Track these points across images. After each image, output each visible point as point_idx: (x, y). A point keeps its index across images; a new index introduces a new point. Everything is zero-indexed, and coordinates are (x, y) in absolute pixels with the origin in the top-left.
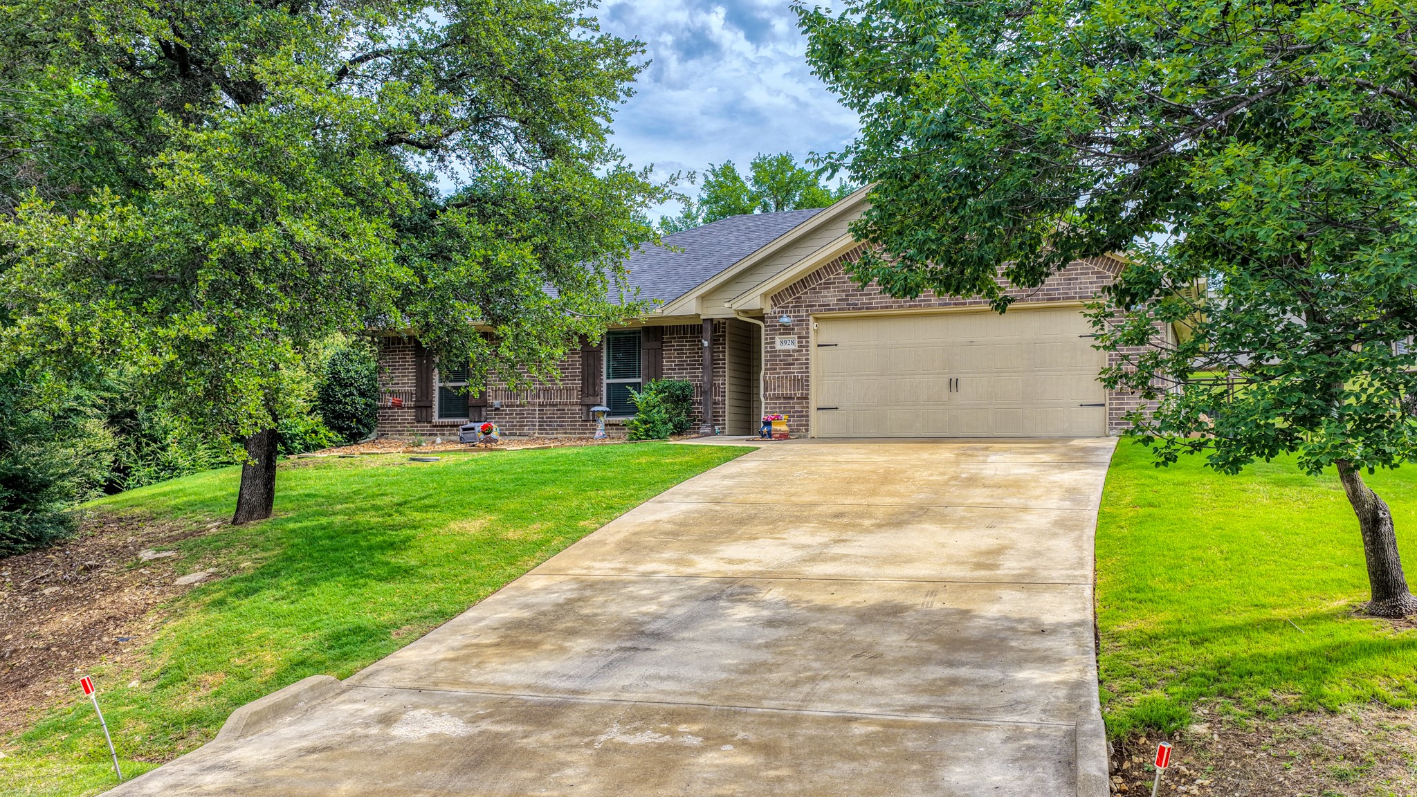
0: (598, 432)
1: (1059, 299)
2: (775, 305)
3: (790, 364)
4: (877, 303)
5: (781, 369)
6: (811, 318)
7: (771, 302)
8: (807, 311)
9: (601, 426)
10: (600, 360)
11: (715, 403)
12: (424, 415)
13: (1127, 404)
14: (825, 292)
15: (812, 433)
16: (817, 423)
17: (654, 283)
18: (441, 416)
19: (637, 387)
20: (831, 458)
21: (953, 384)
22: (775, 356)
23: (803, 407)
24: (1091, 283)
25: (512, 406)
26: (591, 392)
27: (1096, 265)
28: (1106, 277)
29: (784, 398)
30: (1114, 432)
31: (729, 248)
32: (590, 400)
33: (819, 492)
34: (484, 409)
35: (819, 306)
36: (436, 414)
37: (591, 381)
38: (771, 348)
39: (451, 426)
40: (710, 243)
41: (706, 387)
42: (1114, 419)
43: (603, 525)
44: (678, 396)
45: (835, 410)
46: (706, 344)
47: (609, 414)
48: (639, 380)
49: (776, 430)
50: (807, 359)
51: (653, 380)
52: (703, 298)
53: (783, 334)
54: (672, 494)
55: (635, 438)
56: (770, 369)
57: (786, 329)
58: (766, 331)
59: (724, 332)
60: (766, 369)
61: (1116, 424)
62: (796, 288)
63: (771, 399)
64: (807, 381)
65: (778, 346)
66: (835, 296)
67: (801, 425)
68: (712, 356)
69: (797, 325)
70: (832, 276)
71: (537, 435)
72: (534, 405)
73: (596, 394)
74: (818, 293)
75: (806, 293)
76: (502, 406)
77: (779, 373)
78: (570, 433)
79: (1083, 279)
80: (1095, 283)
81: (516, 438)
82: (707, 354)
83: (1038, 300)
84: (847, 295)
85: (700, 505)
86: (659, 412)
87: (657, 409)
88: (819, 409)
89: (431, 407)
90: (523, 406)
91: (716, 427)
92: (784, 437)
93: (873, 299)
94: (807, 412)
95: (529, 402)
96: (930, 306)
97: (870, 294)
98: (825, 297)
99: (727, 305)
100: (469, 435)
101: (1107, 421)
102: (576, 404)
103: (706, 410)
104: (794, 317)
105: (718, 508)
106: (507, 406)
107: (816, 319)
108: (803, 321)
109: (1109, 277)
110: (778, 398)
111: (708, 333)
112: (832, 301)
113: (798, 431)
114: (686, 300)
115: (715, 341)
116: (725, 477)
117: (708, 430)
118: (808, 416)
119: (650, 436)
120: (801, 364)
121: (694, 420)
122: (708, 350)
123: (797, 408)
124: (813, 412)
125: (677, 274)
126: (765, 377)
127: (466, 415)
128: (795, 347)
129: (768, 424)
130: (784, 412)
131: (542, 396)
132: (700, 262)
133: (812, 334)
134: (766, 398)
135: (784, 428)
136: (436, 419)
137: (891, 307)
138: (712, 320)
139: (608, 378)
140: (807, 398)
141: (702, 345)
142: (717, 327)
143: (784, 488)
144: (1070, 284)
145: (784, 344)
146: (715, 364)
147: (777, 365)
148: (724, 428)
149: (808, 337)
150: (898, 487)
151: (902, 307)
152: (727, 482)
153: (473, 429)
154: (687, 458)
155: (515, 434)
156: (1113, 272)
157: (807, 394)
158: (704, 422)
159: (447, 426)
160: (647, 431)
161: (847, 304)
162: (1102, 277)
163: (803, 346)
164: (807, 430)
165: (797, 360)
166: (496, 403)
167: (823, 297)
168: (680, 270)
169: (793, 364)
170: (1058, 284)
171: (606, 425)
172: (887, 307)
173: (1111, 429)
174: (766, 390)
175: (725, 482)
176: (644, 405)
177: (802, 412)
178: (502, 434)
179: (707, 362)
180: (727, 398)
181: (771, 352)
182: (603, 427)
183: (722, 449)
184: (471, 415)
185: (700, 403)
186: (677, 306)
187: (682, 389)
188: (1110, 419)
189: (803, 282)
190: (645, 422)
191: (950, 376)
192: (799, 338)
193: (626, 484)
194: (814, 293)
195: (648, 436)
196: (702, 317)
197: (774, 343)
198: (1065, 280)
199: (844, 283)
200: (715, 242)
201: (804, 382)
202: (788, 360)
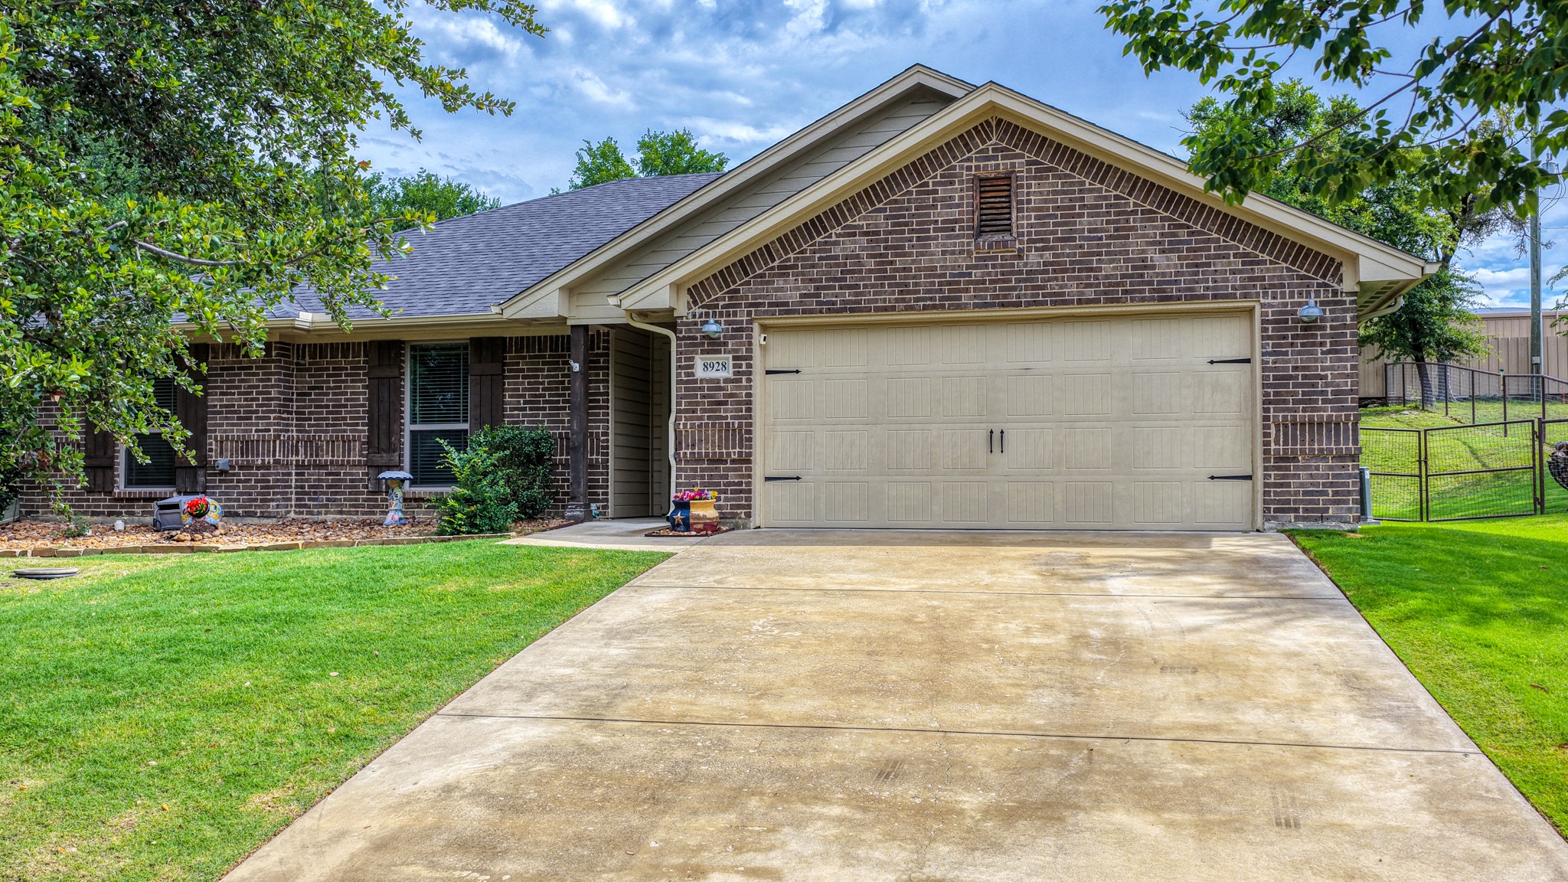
0: (391, 514)
1: (1179, 298)
2: (695, 303)
3: (720, 403)
4: (869, 301)
5: (704, 411)
6: (756, 326)
7: (688, 298)
8: (749, 314)
9: (396, 504)
10: (400, 392)
11: (591, 466)
12: (99, 481)
13: (1295, 476)
14: (779, 283)
15: (758, 519)
16: (766, 501)
17: (493, 269)
18: (129, 483)
19: (459, 440)
20: (807, 581)
21: (996, 440)
22: (694, 389)
23: (742, 477)
24: (1233, 272)
25: (249, 467)
26: (383, 446)
27: (1241, 241)
28: (1258, 263)
29: (711, 461)
30: (1273, 524)
31: (615, 221)
32: (383, 458)
33: (819, 682)
34: (201, 472)
35: (771, 305)
36: (121, 480)
37: (384, 427)
38: (687, 374)
39: (146, 500)
40: (584, 214)
41: (577, 440)
42: (1273, 502)
43: (308, 805)
44: (528, 456)
45: (793, 483)
46: (576, 367)
47: (413, 482)
48: (466, 426)
49: (698, 517)
50: (749, 395)
51: (487, 427)
52: (572, 290)
53: (708, 352)
54: (497, 687)
55: (450, 531)
56: (686, 411)
57: (713, 345)
58: (679, 346)
59: (607, 348)
60: (679, 411)
61: (1276, 510)
62: (731, 275)
63: (687, 462)
64: (749, 432)
65: (700, 373)
66: (798, 289)
67: (739, 507)
68: (587, 388)
69: (732, 337)
70: (791, 255)
71: (292, 515)
72: (287, 465)
73: (394, 448)
74: (768, 283)
75: (748, 283)
76: (232, 467)
77: (701, 418)
78: (349, 513)
79: (1219, 265)
80: (1240, 272)
81: (255, 521)
82: (578, 385)
83: (1143, 299)
84: (817, 288)
85: (559, 728)
86: (493, 484)
87: (490, 477)
88: (768, 479)
89: (111, 467)
90: (268, 467)
91: (593, 506)
92: (711, 528)
93: (862, 294)
94: (749, 484)
95: (277, 462)
96: (958, 307)
97: (857, 286)
98: (781, 289)
99: (613, 301)
100: (170, 516)
101: (1260, 506)
102: (359, 464)
103: (577, 479)
104: (727, 323)
105: (597, 738)
106: (241, 467)
107: (764, 328)
108: (741, 330)
109: (1264, 262)
110: (699, 461)
111: (579, 348)
112: (792, 296)
113: (734, 516)
114: (542, 292)
115: (589, 364)
116: (612, 634)
117: (577, 513)
118: (750, 492)
119: (476, 526)
120: (739, 403)
121: (557, 493)
122: (579, 377)
123: (732, 477)
124: (758, 485)
125: (531, 256)
126: (676, 425)
127: (171, 482)
128: (729, 374)
129: (683, 505)
130: (709, 484)
131: (301, 450)
132: (568, 240)
133: (757, 352)
134: (678, 461)
135: (711, 513)
136: (120, 488)
137: (893, 308)
138: (586, 327)
139: (413, 421)
140: (749, 461)
141: (570, 369)
142: (593, 338)
143: (741, 671)
144: (1196, 274)
145: (709, 369)
146: (591, 402)
147: (698, 404)
148: (606, 507)
149: (751, 358)
150: (979, 667)
151: (912, 308)
152: (617, 651)
153: (176, 506)
154: (538, 582)
155: (253, 515)
156: (1270, 254)
157: (750, 454)
158: (573, 499)
159: (138, 500)
160: (471, 516)
161: (819, 303)
162: (1251, 263)
163: (742, 374)
164: (748, 515)
165: (732, 395)
166: (222, 462)
167: (777, 290)
168: (535, 250)
169: (725, 403)
170: (1177, 274)
171: (405, 500)
172: (885, 309)
173: (1267, 519)
174: (678, 447)
175: (613, 651)
176: (467, 470)
177: (740, 484)
178: (229, 514)
179: (579, 399)
180: (611, 457)
181: (687, 382)
182: (400, 506)
183: (605, 557)
184: (179, 482)
185: (566, 466)
186: (526, 302)
187: (536, 443)
188: (1265, 502)
189: (743, 265)
190: (468, 501)
191: (990, 426)
192: (735, 358)
193: (400, 655)
194: (762, 283)
195: (473, 525)
196: (569, 323)
197: (692, 367)
198: (1188, 265)
199: (813, 266)
200: (592, 212)
201: (744, 435)
202: (715, 397)
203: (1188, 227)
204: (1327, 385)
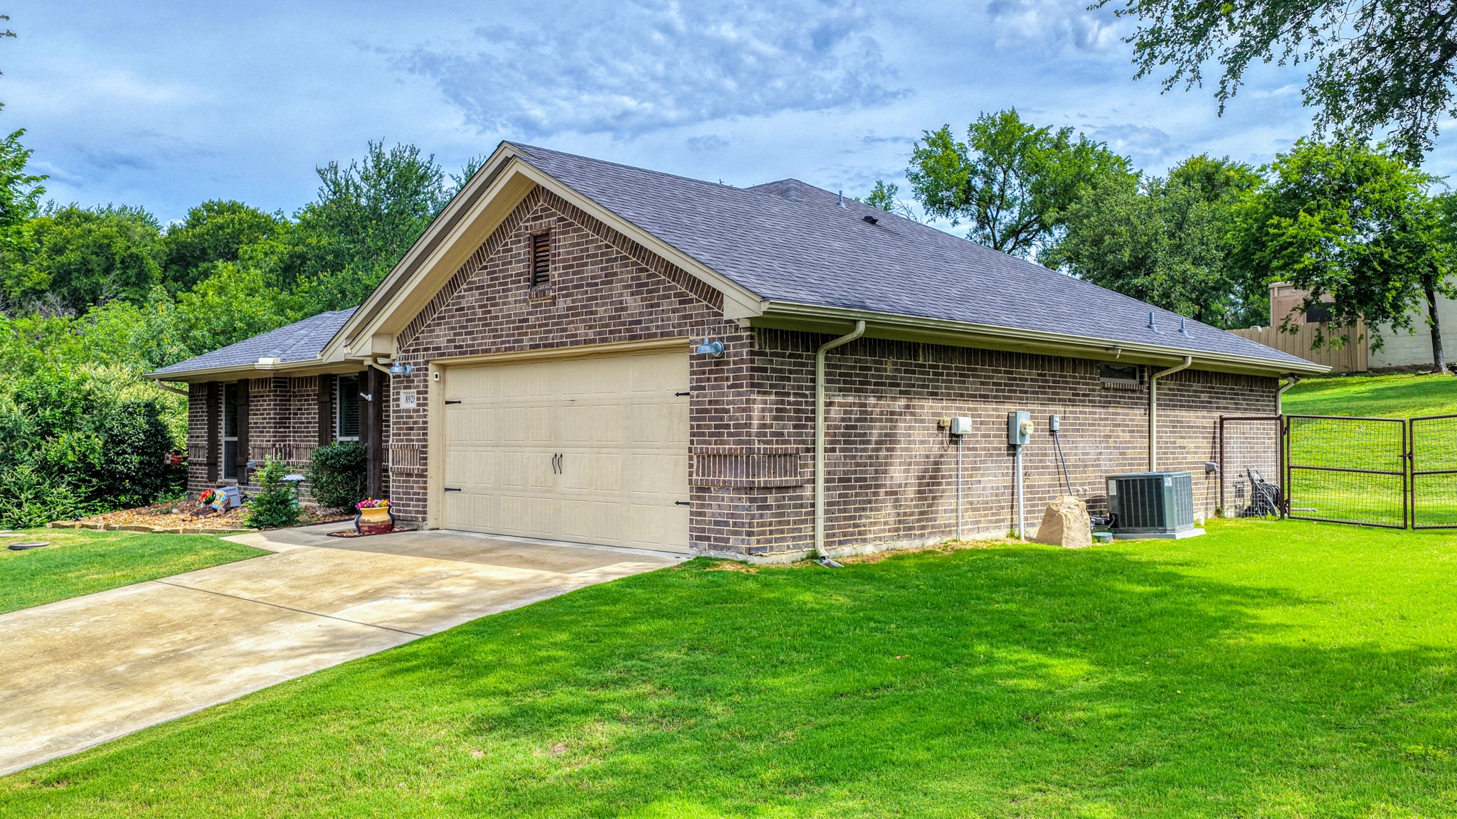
1: (641, 337)
2: (401, 348)
3: (410, 428)
4: (479, 345)
5: (404, 434)
6: (430, 366)
7: (397, 344)
8: (424, 356)
10: (332, 412)
13: (709, 506)
14: (438, 331)
15: (435, 522)
16: (445, 508)
18: (226, 475)
21: (558, 463)
22: (400, 418)
23: (417, 487)
29: (406, 475)
34: (245, 469)
35: (433, 349)
36: (222, 473)
38: (397, 405)
41: (370, 453)
42: (695, 529)
45: (458, 492)
46: (370, 397)
48: (358, 438)
53: (406, 388)
56: (396, 434)
57: (408, 381)
58: (394, 383)
61: (697, 538)
62: (416, 325)
63: (396, 475)
64: (426, 452)
65: (403, 405)
66: (446, 335)
67: (419, 513)
68: (379, 413)
69: (417, 376)
75: (424, 332)
77: (403, 440)
82: (371, 411)
84: (455, 335)
88: (446, 490)
89: (216, 464)
94: (425, 494)
98: (439, 336)
104: (414, 364)
107: (434, 368)
108: (421, 369)
110: (401, 474)
111: (371, 382)
112: (443, 341)
113: (417, 519)
118: (425, 500)
120: (420, 429)
122: (372, 405)
124: (435, 495)
126: (392, 445)
128: (415, 405)
130: (406, 493)
133: (431, 388)
134: (393, 474)
136: (222, 479)
137: (490, 351)
139: (341, 435)
140: (424, 475)
144: (651, 313)
145: (408, 401)
147: (401, 429)
149: (427, 392)
157: (425, 470)
161: (456, 347)
163: (421, 405)
164: (424, 519)
165: (416, 423)
166: (253, 462)
169: (413, 428)
170: (640, 314)
173: (691, 546)
174: (393, 463)
177: (419, 494)
179: (371, 422)
181: (397, 412)
184: (238, 476)
189: (422, 316)
191: (555, 450)
192: (418, 393)
197: (399, 400)
198: (649, 306)
199: (453, 316)
201: (421, 454)
202: (409, 423)
203: (647, 271)
204: (730, 418)
